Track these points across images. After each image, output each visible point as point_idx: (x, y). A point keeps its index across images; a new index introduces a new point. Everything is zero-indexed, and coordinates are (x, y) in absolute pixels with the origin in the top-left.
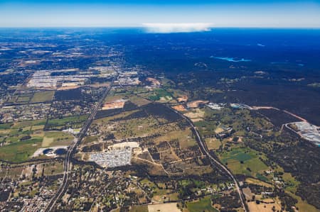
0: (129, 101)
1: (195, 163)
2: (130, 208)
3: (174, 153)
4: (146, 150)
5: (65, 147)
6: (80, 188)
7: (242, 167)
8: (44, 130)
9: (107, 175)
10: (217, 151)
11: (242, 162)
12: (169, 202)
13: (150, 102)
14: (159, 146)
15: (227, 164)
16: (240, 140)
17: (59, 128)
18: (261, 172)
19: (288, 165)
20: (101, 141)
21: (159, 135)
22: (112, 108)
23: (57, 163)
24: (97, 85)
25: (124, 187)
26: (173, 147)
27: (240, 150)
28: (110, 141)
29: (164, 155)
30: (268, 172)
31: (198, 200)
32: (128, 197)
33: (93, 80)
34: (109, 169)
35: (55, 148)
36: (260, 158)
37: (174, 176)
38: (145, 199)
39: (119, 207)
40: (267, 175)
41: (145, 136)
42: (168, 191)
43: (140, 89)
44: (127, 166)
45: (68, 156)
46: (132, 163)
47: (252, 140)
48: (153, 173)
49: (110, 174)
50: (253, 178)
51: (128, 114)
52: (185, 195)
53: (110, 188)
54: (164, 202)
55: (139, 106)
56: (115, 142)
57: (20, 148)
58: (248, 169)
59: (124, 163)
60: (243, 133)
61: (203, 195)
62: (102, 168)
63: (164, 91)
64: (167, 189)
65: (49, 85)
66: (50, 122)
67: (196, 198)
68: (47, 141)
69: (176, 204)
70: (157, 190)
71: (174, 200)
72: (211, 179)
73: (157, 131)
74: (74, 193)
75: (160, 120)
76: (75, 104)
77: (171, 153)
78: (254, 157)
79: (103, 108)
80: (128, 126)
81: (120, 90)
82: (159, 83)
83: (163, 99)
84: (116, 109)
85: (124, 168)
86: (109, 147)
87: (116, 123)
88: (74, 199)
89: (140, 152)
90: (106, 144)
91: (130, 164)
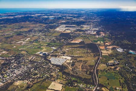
0: (83, 41)
1: (86, 72)
2: (47, 80)
4: (72, 61)
5: (47, 53)
6: (38, 68)
7: (107, 81)
8: (47, 46)
9: (50, 66)
10: (101, 71)
11: (108, 79)
12: (61, 83)
13: (92, 42)
14: (77, 61)
15: (100, 78)
16: (118, 69)
18: (114, 87)
19: (132, 89)
20: (59, 54)
21: (82, 57)
22: (74, 42)
23: (40, 58)
24: (78, 32)
25: (52, 72)
26: (83, 63)
27: (113, 74)
28: (62, 55)
29: (76, 65)
30: (117, 88)
31: (72, 87)
32: (49, 76)
33: (78, 30)
34: (53, 64)
35: (44, 53)
36: (120, 81)
37: (72, 75)
38: (54, 79)
39: (43, 79)
41: (77, 56)
42: (65, 79)
43: (93, 37)
44: (60, 65)
45: (45, 56)
46: (62, 65)
47: (125, 71)
48: (66, 71)
49: (51, 66)
50: (107, 88)
51: (78, 45)
52: (69, 83)
53: (47, 71)
54: (59, 83)
55: (86, 43)
56: (64, 56)
57: (35, 50)
58: (108, 83)
60: (122, 66)
61: (77, 86)
62: (51, 64)
63: (103, 39)
64: (65, 78)
65: (61, 30)
66: (51, 43)
67: (72, 86)
68: (44, 49)
69: (62, 85)
70: (61, 78)
71: (63, 83)
72: (86, 81)
73: (83, 55)
74: (36, 68)
75: (88, 51)
76: (63, 38)
77: (80, 65)
78: (117, 79)
79: (71, 42)
80: (73, 51)
81: (84, 36)
82: (104, 35)
83: (99, 42)
84: (76, 43)
85: (57, 66)
86: (60, 57)
87: (71, 48)
88: (34, 71)
89: (69, 62)
90: (60, 55)
91: (61, 65)
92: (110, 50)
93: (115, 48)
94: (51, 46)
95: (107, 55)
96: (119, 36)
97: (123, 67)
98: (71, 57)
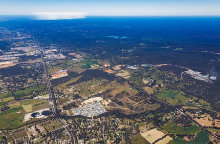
0: (69, 71)
1: (147, 103)
3: (130, 100)
4: (110, 101)
5: (47, 109)
7: (175, 100)
8: (17, 100)
9: (98, 121)
10: (154, 94)
11: (173, 98)
14: (116, 97)
15: (166, 100)
17: (30, 96)
18: (187, 101)
20: (72, 100)
21: (111, 90)
22: (60, 77)
25: (115, 126)
26: (126, 96)
27: (166, 91)
28: (80, 99)
29: (124, 102)
36: (181, 94)
37: (142, 114)
38: (135, 130)
39: (123, 139)
40: (191, 102)
41: (101, 92)
42: (145, 123)
44: (106, 113)
45: (56, 115)
46: (107, 110)
54: (149, 130)
55: (80, 73)
57: (7, 117)
58: (179, 101)
59: (102, 112)
60: (160, 81)
61: (167, 120)
62: (90, 118)
64: (143, 121)
68: (27, 107)
71: (153, 127)
75: (103, 80)
78: (177, 94)
79: (53, 78)
80: (84, 88)
83: (93, 67)
86: (82, 104)
87: (73, 87)
88: (88, 142)
89: (107, 103)
90: (78, 102)
93: (125, 67)
95: (129, 77)
97: (164, 82)
98: (96, 96)
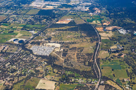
0: (73, 21)
1: (83, 63)
2: (32, 78)
3: (75, 55)
4: (62, 50)
5: (24, 40)
6: (16, 61)
7: (111, 72)
8: (22, 29)
9: (33, 58)
10: (103, 60)
11: (113, 70)
12: (53, 80)
13: (85, 22)
14: (70, 49)
15: (102, 69)
16: (123, 56)
18: (121, 79)
20: (43, 40)
21: (76, 43)
22: (62, 23)
23: (16, 47)
24: (64, 9)
25: (37, 66)
26: (78, 51)
27: (118, 62)
28: (47, 41)
29: (69, 55)
30: (125, 80)
31: (69, 84)
32: (34, 72)
33: (63, 6)
34: (36, 56)
35: (20, 39)
36: (127, 70)
37: (66, 68)
38: (42, 75)
39: (27, 76)
40: (123, 81)
41: (68, 41)
42: (57, 75)
43: (86, 15)
45: (23, 44)
46: (50, 55)
47: (132, 57)
48: (57, 63)
49: (35, 58)
50: (113, 81)
51: (68, 27)
52: (64, 79)
53: (30, 65)
54: (50, 80)
55: (77, 24)
56: (49, 42)
57: (6, 36)
58: (114, 75)
59: (45, 54)
60: (127, 52)
61: (74, 82)
62: (33, 54)
63: (99, 17)
64: (57, 73)
65: (40, 6)
66: (28, 26)
67: (68, 82)
68: (20, 35)
69: (55, 82)
70: (52, 72)
71: (56, 80)
72: (86, 75)
73: (76, 40)
74: (12, 63)
75: (83, 34)
76: (45, 18)
77: (74, 54)
78: (124, 68)
79: (57, 23)
80: (62, 35)
81: (73, 13)
82: (99, 12)
83: (94, 22)
84: (64, 24)
85: (43, 57)
86: (44, 44)
87: (58, 32)
88: (10, 66)
89: (58, 50)
90: (44, 42)
91: (48, 56)
92: (111, 32)
93: (117, 29)
94: (28, 29)
95: (108, 38)
96: (119, 13)
97: (129, 54)
98: (60, 43)
